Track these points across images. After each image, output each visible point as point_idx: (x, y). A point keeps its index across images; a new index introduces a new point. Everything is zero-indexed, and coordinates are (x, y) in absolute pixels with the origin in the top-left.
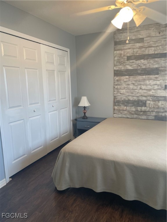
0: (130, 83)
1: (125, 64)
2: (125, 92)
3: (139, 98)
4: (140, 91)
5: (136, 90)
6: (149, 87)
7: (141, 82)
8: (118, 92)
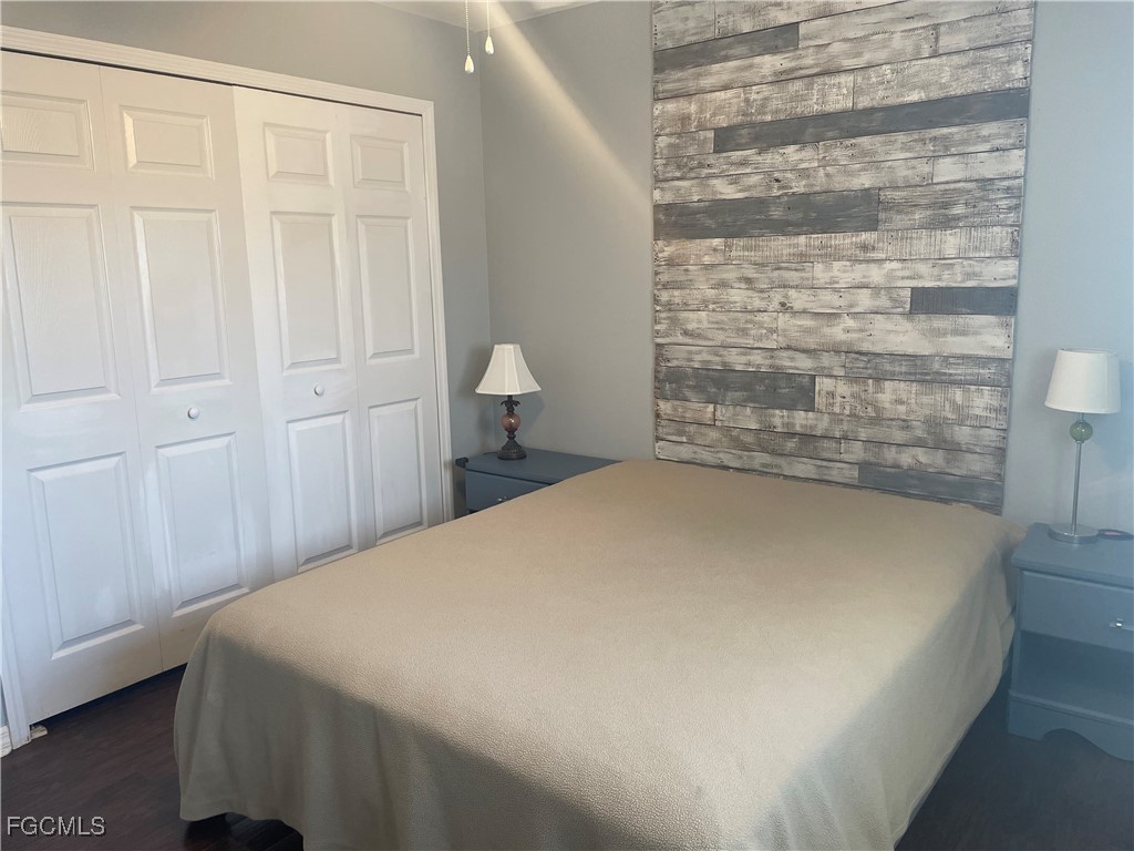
0: (730, 274)
1: (706, 171)
2: (705, 325)
3: (778, 362)
4: (783, 320)
5: (760, 317)
6: (829, 300)
7: (787, 269)
8: (674, 321)
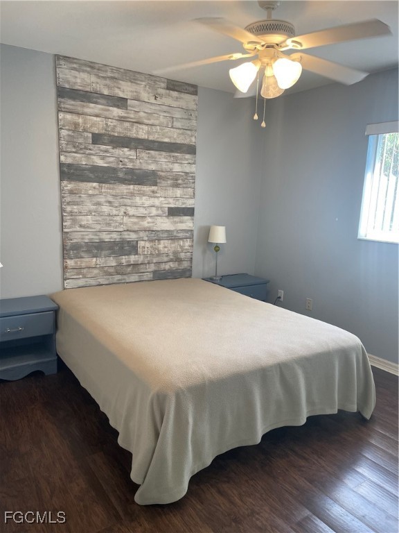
0: (102, 199)
1: (88, 152)
2: (91, 222)
3: (123, 237)
4: (126, 219)
5: (115, 218)
6: (142, 211)
7: (126, 198)
8: (74, 221)
